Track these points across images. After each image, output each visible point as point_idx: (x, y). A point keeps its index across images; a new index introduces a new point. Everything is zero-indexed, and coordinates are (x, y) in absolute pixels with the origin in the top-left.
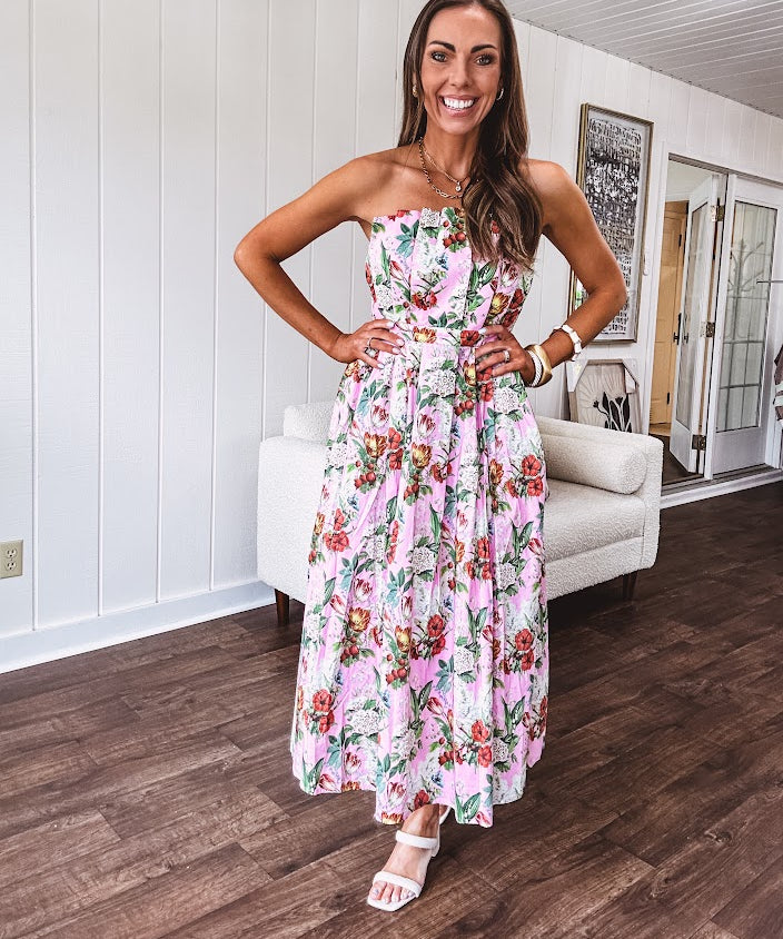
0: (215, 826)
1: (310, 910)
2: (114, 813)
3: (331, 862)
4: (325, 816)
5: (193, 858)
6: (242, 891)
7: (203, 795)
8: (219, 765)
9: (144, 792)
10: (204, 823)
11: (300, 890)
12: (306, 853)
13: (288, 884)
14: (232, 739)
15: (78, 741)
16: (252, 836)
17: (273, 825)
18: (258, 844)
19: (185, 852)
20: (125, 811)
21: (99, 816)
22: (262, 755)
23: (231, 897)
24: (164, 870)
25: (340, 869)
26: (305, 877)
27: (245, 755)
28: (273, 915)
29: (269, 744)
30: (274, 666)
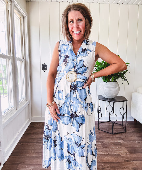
0: (117, 151)
1: (129, 168)
2: (102, 144)
3: (135, 163)
4: (136, 156)
5: (112, 154)
6: (119, 161)
7: (116, 146)
8: (120, 142)
9: (107, 142)
10: (115, 149)
11: (128, 165)
12: (131, 160)
13: (127, 163)
14: (122, 139)
15: (100, 133)
16: (122, 154)
17: (126, 154)
18: (123, 155)
19: (112, 153)
20: (104, 144)
21: (100, 143)
22: (127, 143)
23: (117, 161)
24: (108, 154)
25: (136, 164)
26: (130, 163)
27: (124, 142)
28: (123, 166)
29: (128, 142)
30: (132, 130)
